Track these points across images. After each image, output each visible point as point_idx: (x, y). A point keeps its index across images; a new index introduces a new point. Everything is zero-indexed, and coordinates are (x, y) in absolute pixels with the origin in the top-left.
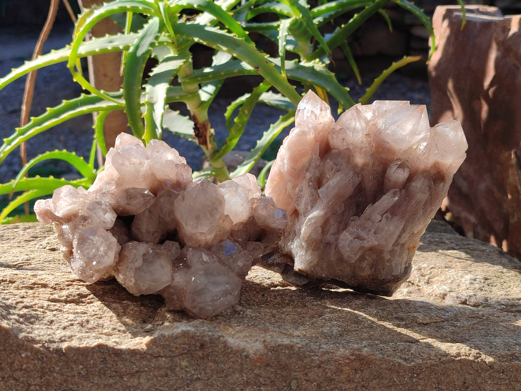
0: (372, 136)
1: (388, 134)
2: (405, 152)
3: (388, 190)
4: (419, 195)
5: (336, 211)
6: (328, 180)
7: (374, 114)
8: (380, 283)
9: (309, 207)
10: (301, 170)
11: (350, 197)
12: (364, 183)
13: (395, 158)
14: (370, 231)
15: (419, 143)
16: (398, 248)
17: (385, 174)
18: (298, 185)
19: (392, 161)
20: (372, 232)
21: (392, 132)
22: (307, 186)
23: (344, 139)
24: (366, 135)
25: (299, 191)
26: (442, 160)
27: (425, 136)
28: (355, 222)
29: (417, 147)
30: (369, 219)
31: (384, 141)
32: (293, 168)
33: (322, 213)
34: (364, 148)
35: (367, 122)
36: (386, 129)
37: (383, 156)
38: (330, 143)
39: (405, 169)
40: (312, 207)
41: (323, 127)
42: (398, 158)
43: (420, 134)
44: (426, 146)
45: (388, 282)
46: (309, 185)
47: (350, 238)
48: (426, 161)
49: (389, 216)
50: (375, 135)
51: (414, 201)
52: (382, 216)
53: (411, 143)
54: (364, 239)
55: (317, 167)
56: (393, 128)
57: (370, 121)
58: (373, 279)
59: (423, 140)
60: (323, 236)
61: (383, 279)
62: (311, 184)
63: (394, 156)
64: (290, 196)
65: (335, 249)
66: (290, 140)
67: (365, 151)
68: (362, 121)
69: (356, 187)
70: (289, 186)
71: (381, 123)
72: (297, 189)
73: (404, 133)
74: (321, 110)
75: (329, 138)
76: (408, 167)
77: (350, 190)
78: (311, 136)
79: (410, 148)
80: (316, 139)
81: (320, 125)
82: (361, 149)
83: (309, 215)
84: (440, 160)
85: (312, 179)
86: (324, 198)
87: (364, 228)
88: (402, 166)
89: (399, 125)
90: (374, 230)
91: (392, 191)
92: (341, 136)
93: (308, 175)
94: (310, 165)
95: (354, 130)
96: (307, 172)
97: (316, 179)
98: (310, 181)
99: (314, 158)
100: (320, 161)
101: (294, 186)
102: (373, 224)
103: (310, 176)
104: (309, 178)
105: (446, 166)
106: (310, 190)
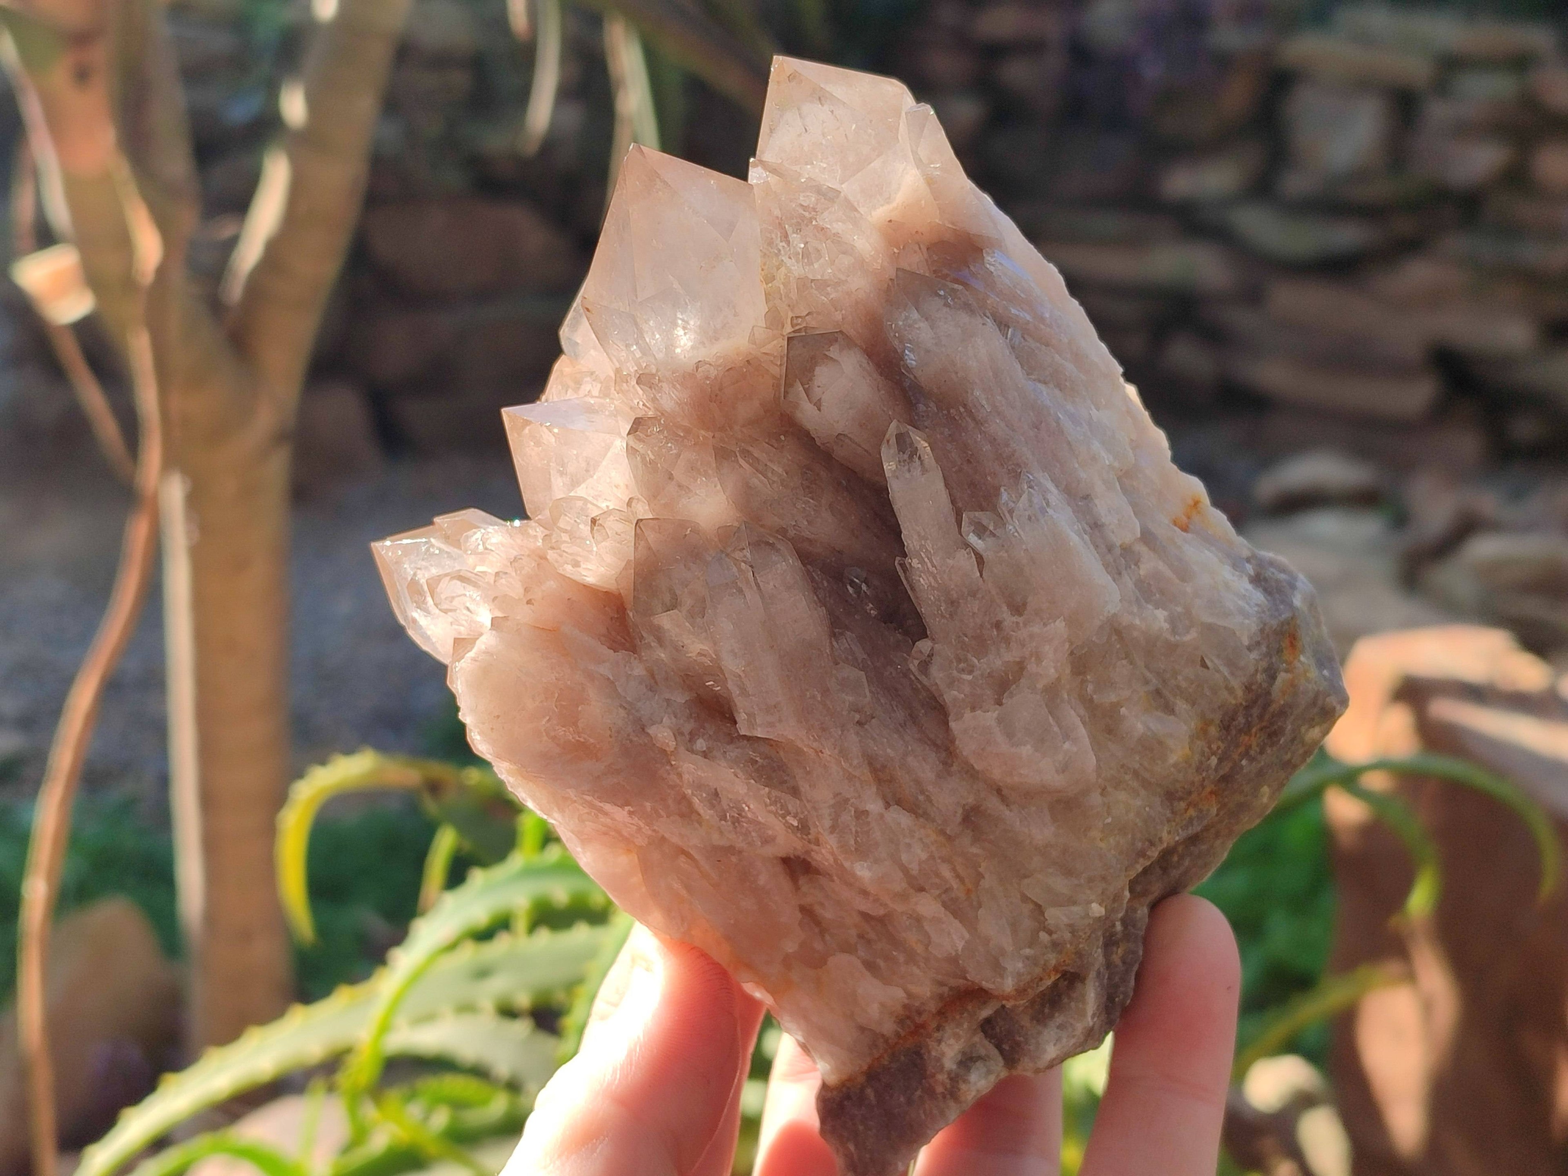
2: (773, 317)
5: (857, 709)
6: (718, 669)
8: (1255, 711)
10: (626, 752)
12: (811, 541)
13: (776, 370)
14: (998, 625)
16: (1149, 564)
17: (813, 441)
18: (684, 797)
20: (1008, 619)
22: (701, 762)
25: (712, 806)
26: (888, 200)
28: (937, 660)
30: (953, 603)
37: (745, 411)
39: (829, 352)
40: (796, 792)
45: (1272, 677)
46: (705, 755)
47: (989, 717)
49: (985, 518)
52: (966, 545)
54: (1021, 667)
55: (652, 684)
58: (1226, 727)
60: (926, 815)
61: (1248, 688)
62: (701, 744)
64: (716, 856)
65: (1004, 799)
70: (670, 829)
72: (698, 806)
76: (833, 340)
79: (772, 294)
85: (687, 728)
87: (981, 645)
90: (1005, 608)
91: (887, 452)
93: (661, 734)
94: (626, 706)
96: (649, 731)
97: (693, 715)
98: (690, 741)
99: (612, 678)
100: (635, 658)
101: (682, 815)
102: (979, 596)
103: (670, 728)
104: (674, 734)
105: (923, 202)
106: (723, 763)
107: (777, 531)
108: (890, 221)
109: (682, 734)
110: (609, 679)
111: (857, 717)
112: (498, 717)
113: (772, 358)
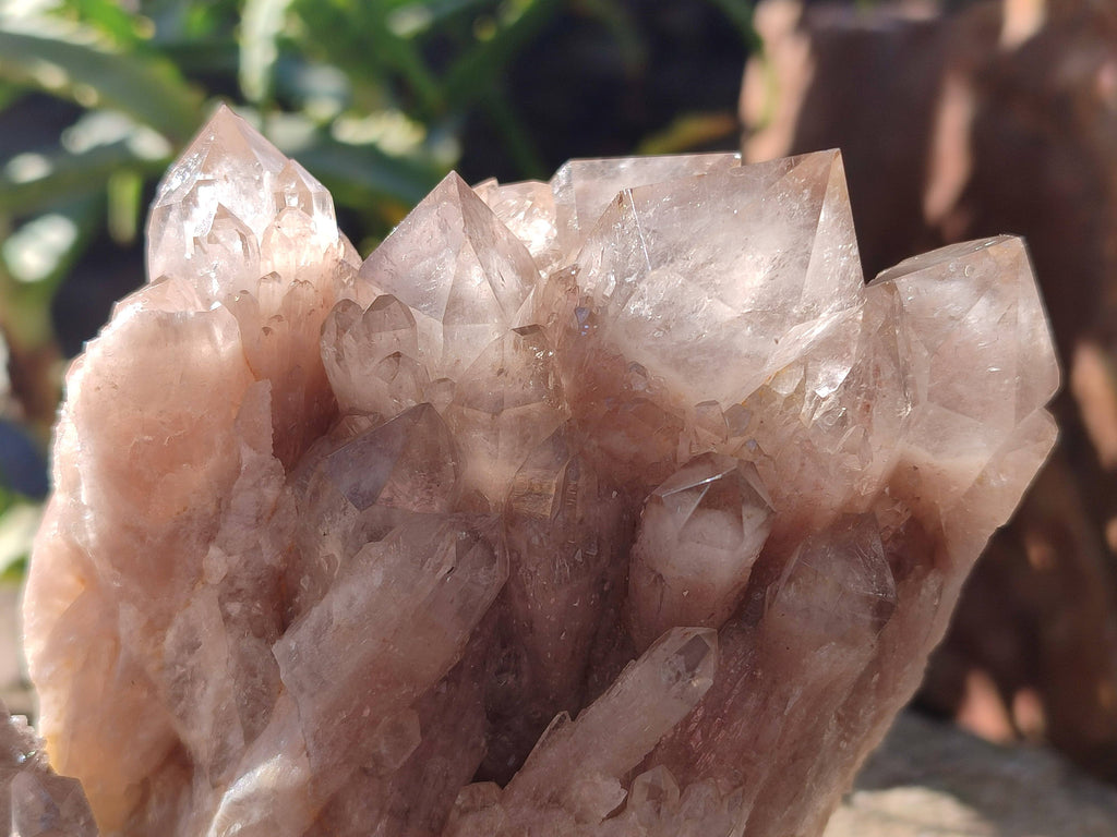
0: (555, 336)
1: (638, 320)
2: (739, 415)
3: (654, 636)
4: (823, 653)
5: (378, 760)
6: (325, 585)
7: (562, 224)
9: (235, 738)
10: (173, 537)
11: (453, 676)
12: (524, 596)
13: (684, 453)
15: (806, 363)
17: (634, 541)
18: (171, 616)
19: (664, 471)
21: (659, 308)
22: (217, 618)
23: (398, 355)
24: (522, 331)
25: (180, 650)
26: (936, 452)
27: (837, 326)
28: (484, 816)
29: (800, 390)
30: (555, 801)
31: (618, 360)
32: (126, 528)
33: (298, 773)
34: (517, 403)
35: (527, 269)
36: (625, 291)
37: (618, 441)
38: (331, 378)
39: (747, 511)
40: (250, 736)
41: (291, 294)
42: (697, 451)
43: (809, 315)
44: (846, 384)
46: (227, 618)
48: (853, 463)
49: (668, 783)
50: (568, 331)
51: (798, 692)
52: (627, 783)
53: (770, 368)
55: (266, 517)
56: (662, 283)
57: (542, 262)
59: (830, 347)
62: (235, 608)
63: (677, 442)
64: (136, 675)
66: (98, 372)
67: (523, 418)
68: (496, 262)
69: (483, 622)
70: (129, 619)
71: (596, 268)
72: (171, 635)
73: (726, 312)
74: (281, 207)
75: (325, 358)
76: (758, 502)
77: (445, 644)
78: (220, 346)
79: (763, 395)
80: (251, 363)
81: (272, 286)
82: (498, 407)
83: (232, 779)
84: (922, 456)
85: (242, 584)
86: (302, 689)
88: (725, 497)
89: (696, 268)
91: (677, 638)
92: (385, 340)
93: (216, 562)
94: (223, 505)
95: (456, 308)
96: (211, 548)
97: (260, 582)
98: (230, 595)
99: (243, 468)
100: (281, 479)
101: (150, 622)
102: (581, 826)
103: (230, 568)
104: (225, 577)
105: (955, 488)
106: (231, 642)
107: (511, 551)
108: (916, 468)
109: (232, 583)
110: (239, 466)
111: (370, 765)
112: (115, 387)
113: (694, 442)
